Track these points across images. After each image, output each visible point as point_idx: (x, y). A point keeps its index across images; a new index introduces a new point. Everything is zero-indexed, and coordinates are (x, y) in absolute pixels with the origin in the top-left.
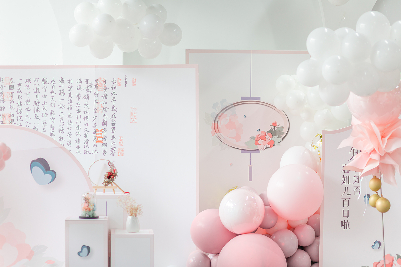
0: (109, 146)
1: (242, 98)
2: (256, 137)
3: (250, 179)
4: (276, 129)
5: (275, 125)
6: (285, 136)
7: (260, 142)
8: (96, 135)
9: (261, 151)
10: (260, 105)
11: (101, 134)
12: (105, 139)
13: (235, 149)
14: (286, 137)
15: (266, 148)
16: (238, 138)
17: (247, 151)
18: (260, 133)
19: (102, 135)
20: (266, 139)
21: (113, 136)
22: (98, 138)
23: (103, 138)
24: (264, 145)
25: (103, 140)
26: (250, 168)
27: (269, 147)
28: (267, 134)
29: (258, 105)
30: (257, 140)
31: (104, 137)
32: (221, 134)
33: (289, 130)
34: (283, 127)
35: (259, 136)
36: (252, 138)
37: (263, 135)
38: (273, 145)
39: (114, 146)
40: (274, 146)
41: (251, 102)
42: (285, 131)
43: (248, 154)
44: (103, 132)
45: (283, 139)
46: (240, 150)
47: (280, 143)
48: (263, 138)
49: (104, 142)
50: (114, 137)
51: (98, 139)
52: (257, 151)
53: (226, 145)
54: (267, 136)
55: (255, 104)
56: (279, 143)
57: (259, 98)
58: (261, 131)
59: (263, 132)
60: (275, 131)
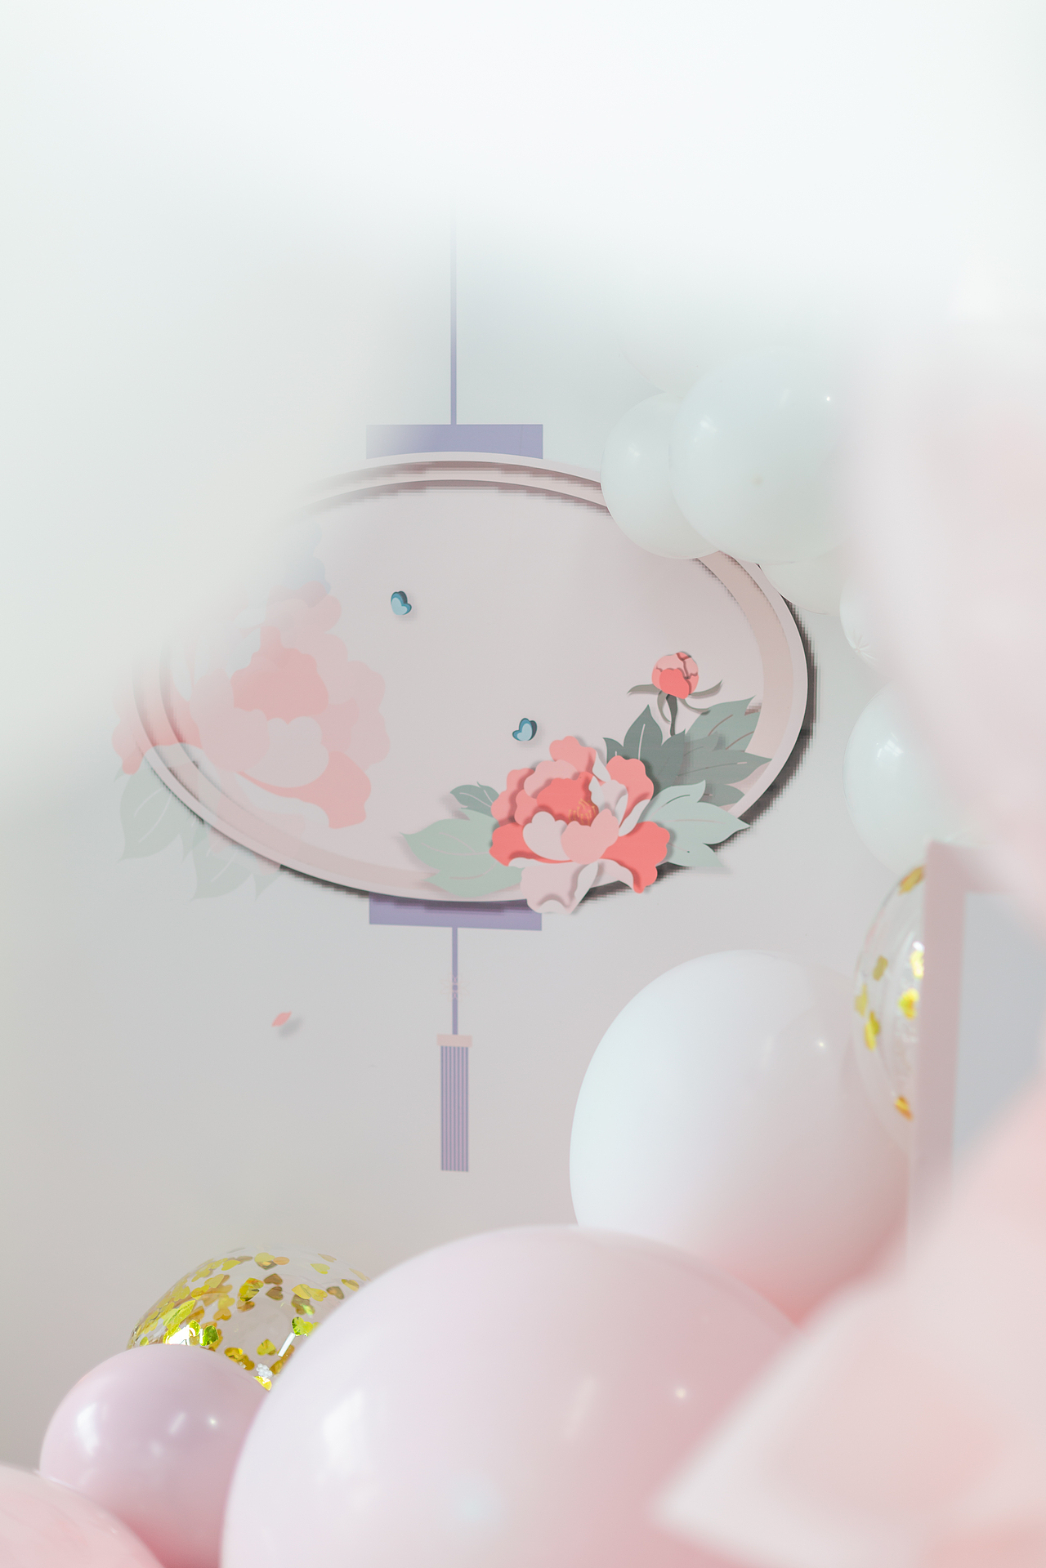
2: (501, 787)
3: (455, 1155)
4: (686, 720)
5: (675, 684)
6: (774, 790)
7: (542, 832)
9: (553, 916)
10: (540, 501)
13: (317, 889)
14: (780, 804)
15: (592, 893)
16: (342, 794)
17: (420, 912)
18: (538, 752)
20: (596, 811)
24: (575, 866)
26: (454, 1063)
27: (618, 886)
28: (599, 768)
29: (521, 498)
30: (512, 819)
32: (198, 753)
33: (805, 734)
34: (755, 711)
35: (531, 785)
36: (470, 797)
37: (567, 771)
38: (665, 870)
40: (671, 880)
41: (459, 477)
42: (772, 743)
43: (433, 937)
45: (750, 816)
46: (365, 904)
47: (725, 852)
52: (510, 915)
53: (235, 854)
54: (606, 790)
55: (492, 495)
56: (714, 847)
57: (529, 437)
58: (551, 732)
59: (564, 747)
60: (681, 742)
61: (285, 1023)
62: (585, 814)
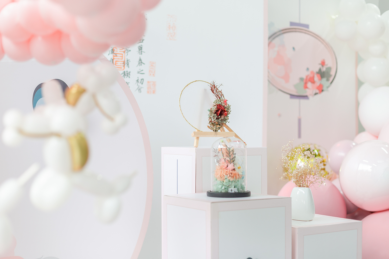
0: (134, 76)
1: (292, 24)
2: (305, 78)
3: (300, 136)
4: (324, 69)
5: (323, 64)
6: (333, 79)
7: (309, 85)
8: (114, 56)
9: (310, 97)
10: (309, 35)
11: (121, 55)
12: (128, 65)
13: (284, 93)
14: (334, 82)
15: (315, 94)
16: (286, 78)
17: (295, 97)
18: (309, 73)
19: (122, 57)
20: (315, 82)
21: (140, 60)
22: (116, 61)
23: (124, 63)
25: (124, 66)
26: (299, 121)
27: (318, 93)
28: (315, 76)
29: (307, 35)
30: (306, 83)
31: (126, 61)
33: (336, 72)
34: (331, 68)
35: (308, 78)
36: (301, 79)
37: (312, 76)
38: (322, 91)
39: (141, 77)
41: (300, 31)
42: (333, 73)
43: (296, 101)
44: (124, 52)
46: (289, 95)
48: (312, 81)
49: (126, 69)
50: (141, 62)
51: (116, 63)
52: (305, 98)
54: (316, 79)
56: (327, 87)
57: (307, 26)
58: (311, 70)
59: (312, 72)
60: (324, 72)
61: (280, 115)
62: (313, 82)
